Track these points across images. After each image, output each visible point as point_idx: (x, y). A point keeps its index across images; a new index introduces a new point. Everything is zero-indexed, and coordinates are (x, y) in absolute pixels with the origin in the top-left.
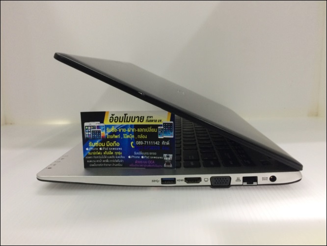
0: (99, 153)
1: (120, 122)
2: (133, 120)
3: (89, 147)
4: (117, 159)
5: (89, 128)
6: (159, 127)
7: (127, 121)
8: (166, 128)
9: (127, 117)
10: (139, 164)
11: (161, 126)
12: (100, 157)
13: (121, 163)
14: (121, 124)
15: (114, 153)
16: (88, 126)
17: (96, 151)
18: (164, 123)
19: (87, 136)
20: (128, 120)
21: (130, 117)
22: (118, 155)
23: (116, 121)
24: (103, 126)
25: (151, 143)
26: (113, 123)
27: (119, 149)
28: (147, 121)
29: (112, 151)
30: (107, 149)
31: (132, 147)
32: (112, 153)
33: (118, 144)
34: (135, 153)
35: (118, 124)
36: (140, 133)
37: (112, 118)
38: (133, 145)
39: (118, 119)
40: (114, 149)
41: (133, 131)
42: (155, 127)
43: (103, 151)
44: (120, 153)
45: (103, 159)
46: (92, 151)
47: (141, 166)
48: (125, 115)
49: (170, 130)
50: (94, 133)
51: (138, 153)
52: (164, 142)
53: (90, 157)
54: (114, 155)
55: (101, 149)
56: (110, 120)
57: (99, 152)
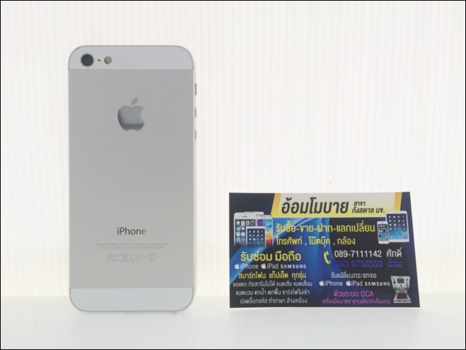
0: (260, 276)
1: (301, 212)
2: (327, 210)
3: (240, 262)
4: (296, 288)
5: (243, 223)
6: (379, 223)
7: (315, 212)
8: (392, 223)
9: (316, 203)
10: (341, 298)
11: (383, 219)
12: (261, 284)
13: (304, 297)
14: (303, 216)
15: (290, 275)
16: (240, 220)
17: (254, 271)
18: (388, 215)
19: (239, 240)
20: (318, 210)
21: (321, 203)
22: (298, 280)
23: (295, 210)
24: (270, 220)
25: (364, 254)
26: (290, 215)
27: (301, 266)
28: (354, 210)
29: (286, 271)
30: (276, 267)
31: (327, 262)
32: (286, 276)
33: (298, 257)
34: (333, 275)
35: (299, 216)
36: (341, 235)
37: (286, 206)
38: (328, 259)
39: (298, 207)
40: (290, 266)
41: (327, 230)
42: (372, 221)
43: (267, 271)
44: (302, 276)
45: (267, 289)
46: (246, 271)
47: (346, 302)
48: (312, 199)
49: (402, 227)
50: (252, 234)
51: (338, 276)
52: (390, 251)
53: (242, 284)
54: (290, 279)
55: (263, 266)
56: (283, 208)
57: (259, 273)
